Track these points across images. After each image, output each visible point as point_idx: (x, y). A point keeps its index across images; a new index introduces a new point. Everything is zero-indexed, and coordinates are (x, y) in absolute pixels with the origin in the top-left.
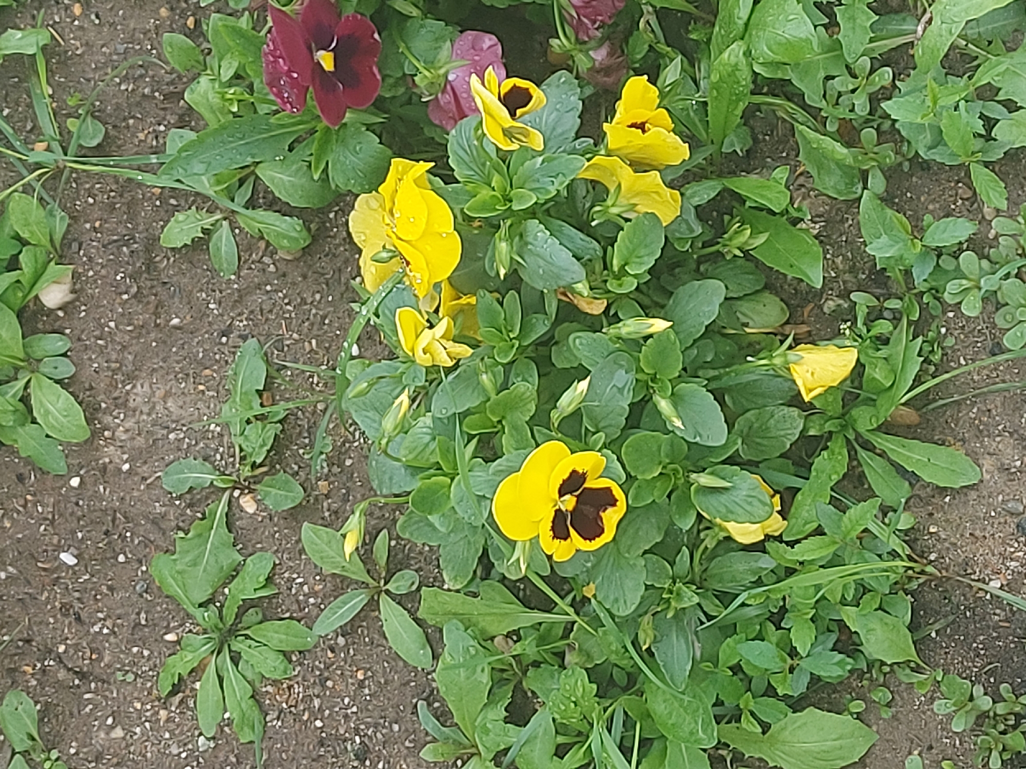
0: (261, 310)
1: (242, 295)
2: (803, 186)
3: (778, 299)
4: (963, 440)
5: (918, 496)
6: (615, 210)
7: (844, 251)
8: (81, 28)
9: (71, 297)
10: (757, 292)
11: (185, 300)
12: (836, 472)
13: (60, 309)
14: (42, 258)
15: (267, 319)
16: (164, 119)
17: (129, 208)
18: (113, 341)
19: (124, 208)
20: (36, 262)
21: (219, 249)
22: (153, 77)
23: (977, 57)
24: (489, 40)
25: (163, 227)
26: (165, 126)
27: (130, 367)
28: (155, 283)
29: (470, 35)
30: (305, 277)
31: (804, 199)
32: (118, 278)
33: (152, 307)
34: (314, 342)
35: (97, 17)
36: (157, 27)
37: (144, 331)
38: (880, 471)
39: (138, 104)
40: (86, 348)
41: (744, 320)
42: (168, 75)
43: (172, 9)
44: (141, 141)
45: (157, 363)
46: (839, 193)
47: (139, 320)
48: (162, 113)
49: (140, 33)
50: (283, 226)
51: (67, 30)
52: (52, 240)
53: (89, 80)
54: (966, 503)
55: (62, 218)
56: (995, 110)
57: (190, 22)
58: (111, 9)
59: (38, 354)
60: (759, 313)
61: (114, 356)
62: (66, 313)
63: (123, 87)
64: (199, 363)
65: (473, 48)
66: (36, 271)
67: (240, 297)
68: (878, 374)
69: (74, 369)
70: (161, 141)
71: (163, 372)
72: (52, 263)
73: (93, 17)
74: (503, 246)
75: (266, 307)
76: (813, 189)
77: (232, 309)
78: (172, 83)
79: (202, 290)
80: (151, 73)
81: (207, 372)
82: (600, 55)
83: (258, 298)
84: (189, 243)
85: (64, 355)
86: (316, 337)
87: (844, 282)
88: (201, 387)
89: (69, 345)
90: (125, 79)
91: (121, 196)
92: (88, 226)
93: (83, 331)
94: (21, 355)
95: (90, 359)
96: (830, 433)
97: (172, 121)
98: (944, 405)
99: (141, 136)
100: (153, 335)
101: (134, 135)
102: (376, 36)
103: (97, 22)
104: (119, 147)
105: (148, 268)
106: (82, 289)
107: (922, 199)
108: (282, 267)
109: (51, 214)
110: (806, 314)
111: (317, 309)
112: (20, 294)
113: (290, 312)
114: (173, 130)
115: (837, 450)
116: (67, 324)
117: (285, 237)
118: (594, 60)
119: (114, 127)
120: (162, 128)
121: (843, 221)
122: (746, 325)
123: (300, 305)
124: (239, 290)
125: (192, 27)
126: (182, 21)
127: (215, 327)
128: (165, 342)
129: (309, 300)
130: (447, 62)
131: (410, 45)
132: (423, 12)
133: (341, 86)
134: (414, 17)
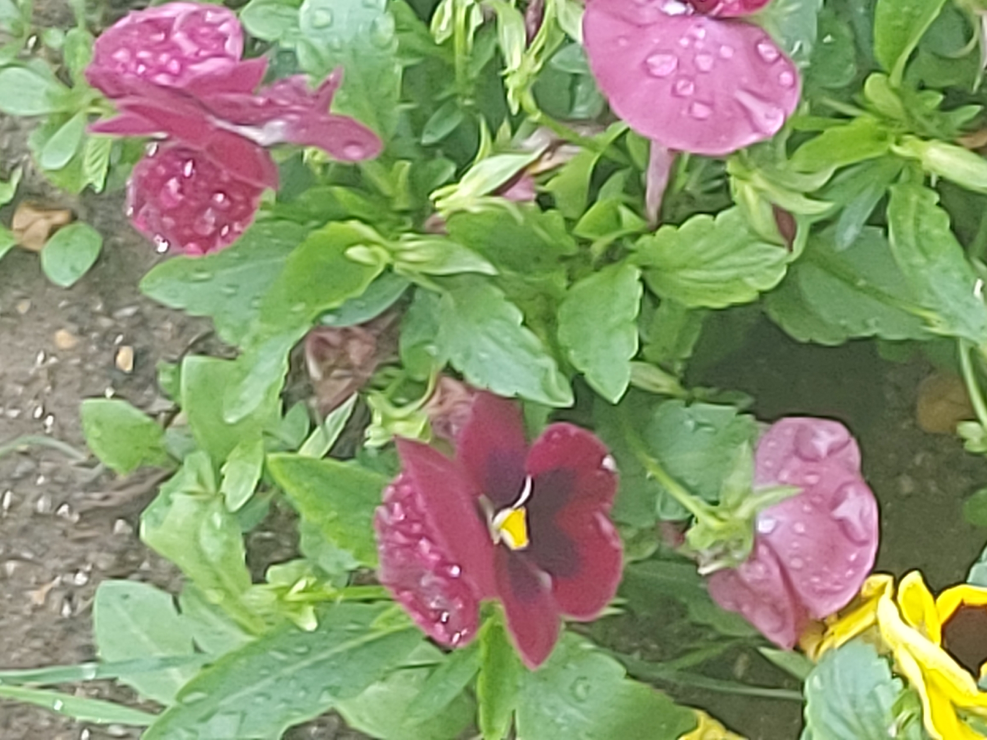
16: (83, 560)
22: (52, 474)
24: (829, 435)
26: (88, 574)
29: (788, 426)
36: (51, 370)
39: (25, 531)
42: (84, 470)
43: (82, 333)
44: (36, 609)
48: (77, 547)
49: (17, 382)
57: (125, 359)
70: (81, 606)
78: (94, 485)
80: (46, 466)
97: (102, 565)
99: (37, 597)
102: (608, 461)
114: (107, 584)
120: (81, 579)
125: (129, 368)
126: (106, 357)
130: (747, 493)
131: (667, 460)
132: (683, 383)
133: (546, 579)
134: (669, 397)
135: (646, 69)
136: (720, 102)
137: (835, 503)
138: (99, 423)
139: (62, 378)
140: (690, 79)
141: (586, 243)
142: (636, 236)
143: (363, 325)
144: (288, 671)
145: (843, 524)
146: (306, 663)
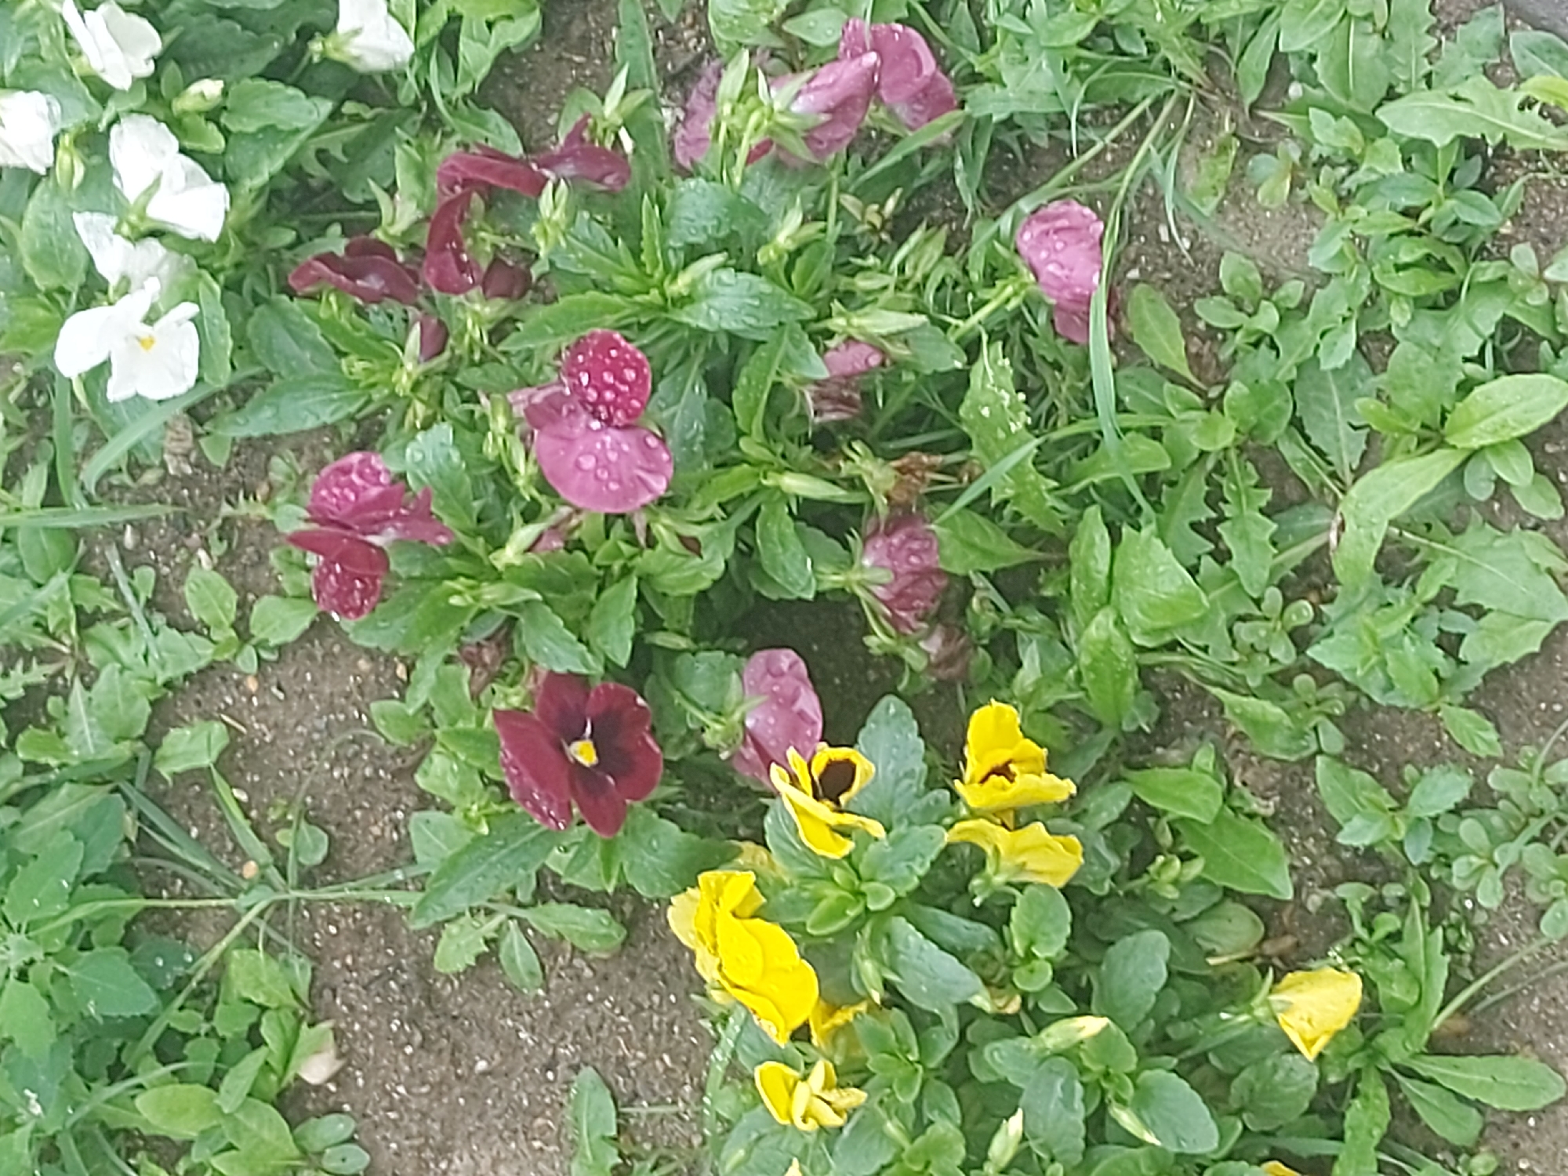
0: (589, 1029)
1: (557, 1015)
2: (1238, 751)
3: (1245, 909)
4: (1531, 1042)
5: (1494, 1124)
6: (999, 880)
7: (1313, 828)
8: (263, 707)
9: (339, 1064)
10: (1215, 905)
11: (487, 1034)
12: (1378, 1125)
13: (329, 1080)
14: (289, 1023)
15: (599, 1040)
16: (400, 802)
17: (384, 929)
18: (408, 1109)
19: (379, 931)
20: (283, 1030)
21: (513, 960)
22: (370, 752)
23: (1417, 551)
24: (786, 658)
25: (435, 944)
26: (403, 811)
27: (439, 1138)
28: (442, 1020)
29: (760, 657)
30: (632, 975)
31: (1244, 769)
32: (394, 1028)
33: (446, 1056)
34: (666, 1058)
35: (280, 688)
36: (359, 687)
37: (444, 1088)
38: (1435, 1102)
39: (362, 790)
40: (376, 1126)
41: (1207, 946)
43: (373, 659)
44: (376, 838)
45: (472, 1123)
46: (1288, 751)
47: (433, 1076)
48: (395, 796)
49: (340, 697)
50: (587, 922)
51: (245, 713)
52: (297, 998)
53: (290, 772)
54: (1556, 1123)
55: (302, 967)
56: (1456, 622)
57: (401, 672)
58: (296, 675)
59: (318, 1147)
60: (1225, 933)
61: (414, 1129)
62: (338, 1085)
63: (336, 774)
64: (525, 1112)
65: (769, 671)
66: (286, 1042)
67: (557, 1016)
68: (1396, 991)
69: (367, 1157)
70: (403, 832)
71: (481, 1134)
72: (304, 1026)
73: (274, 690)
74: (868, 967)
75: (594, 1024)
76: (1252, 754)
77: (551, 1034)
79: (504, 1016)
80: (367, 747)
81: (540, 1121)
82: (934, 645)
83: (580, 1013)
84: (472, 963)
85: (351, 1140)
86: (668, 1051)
87: (1325, 869)
88: (537, 1144)
89: (353, 1125)
90: (335, 762)
91: (371, 914)
92: (337, 964)
93: (366, 1105)
94: (296, 1152)
95: (385, 1138)
96: (1358, 1071)
97: (410, 804)
98: (1497, 1002)
99: (376, 830)
100: (457, 1091)
101: (366, 831)
102: (640, 701)
103: (281, 696)
104: (351, 851)
105: (429, 1001)
106: (351, 1050)
107: (1397, 739)
108: (601, 969)
109: (286, 964)
110: (1285, 920)
111: (660, 1013)
112: (273, 1078)
113: (625, 1024)
114: (416, 815)
115: (1371, 1092)
116: (343, 1098)
117: (592, 936)
118: (928, 654)
119: (338, 825)
120: (400, 815)
121: (1303, 786)
122: (1212, 953)
123: (636, 1013)
124: (553, 1009)
125: (405, 677)
126: (390, 672)
127: (535, 1061)
128: (475, 1095)
129: (646, 1005)
130: (740, 703)
131: (686, 690)
132: (695, 641)
133: (611, 780)
134: (683, 651)
135: (578, 465)
136: (625, 479)
137: (794, 701)
138: (383, 717)
139: (367, 690)
140: (605, 467)
141: (608, 568)
142: (632, 557)
143: (488, 639)
144: (494, 858)
145: (801, 714)
146: (504, 851)
